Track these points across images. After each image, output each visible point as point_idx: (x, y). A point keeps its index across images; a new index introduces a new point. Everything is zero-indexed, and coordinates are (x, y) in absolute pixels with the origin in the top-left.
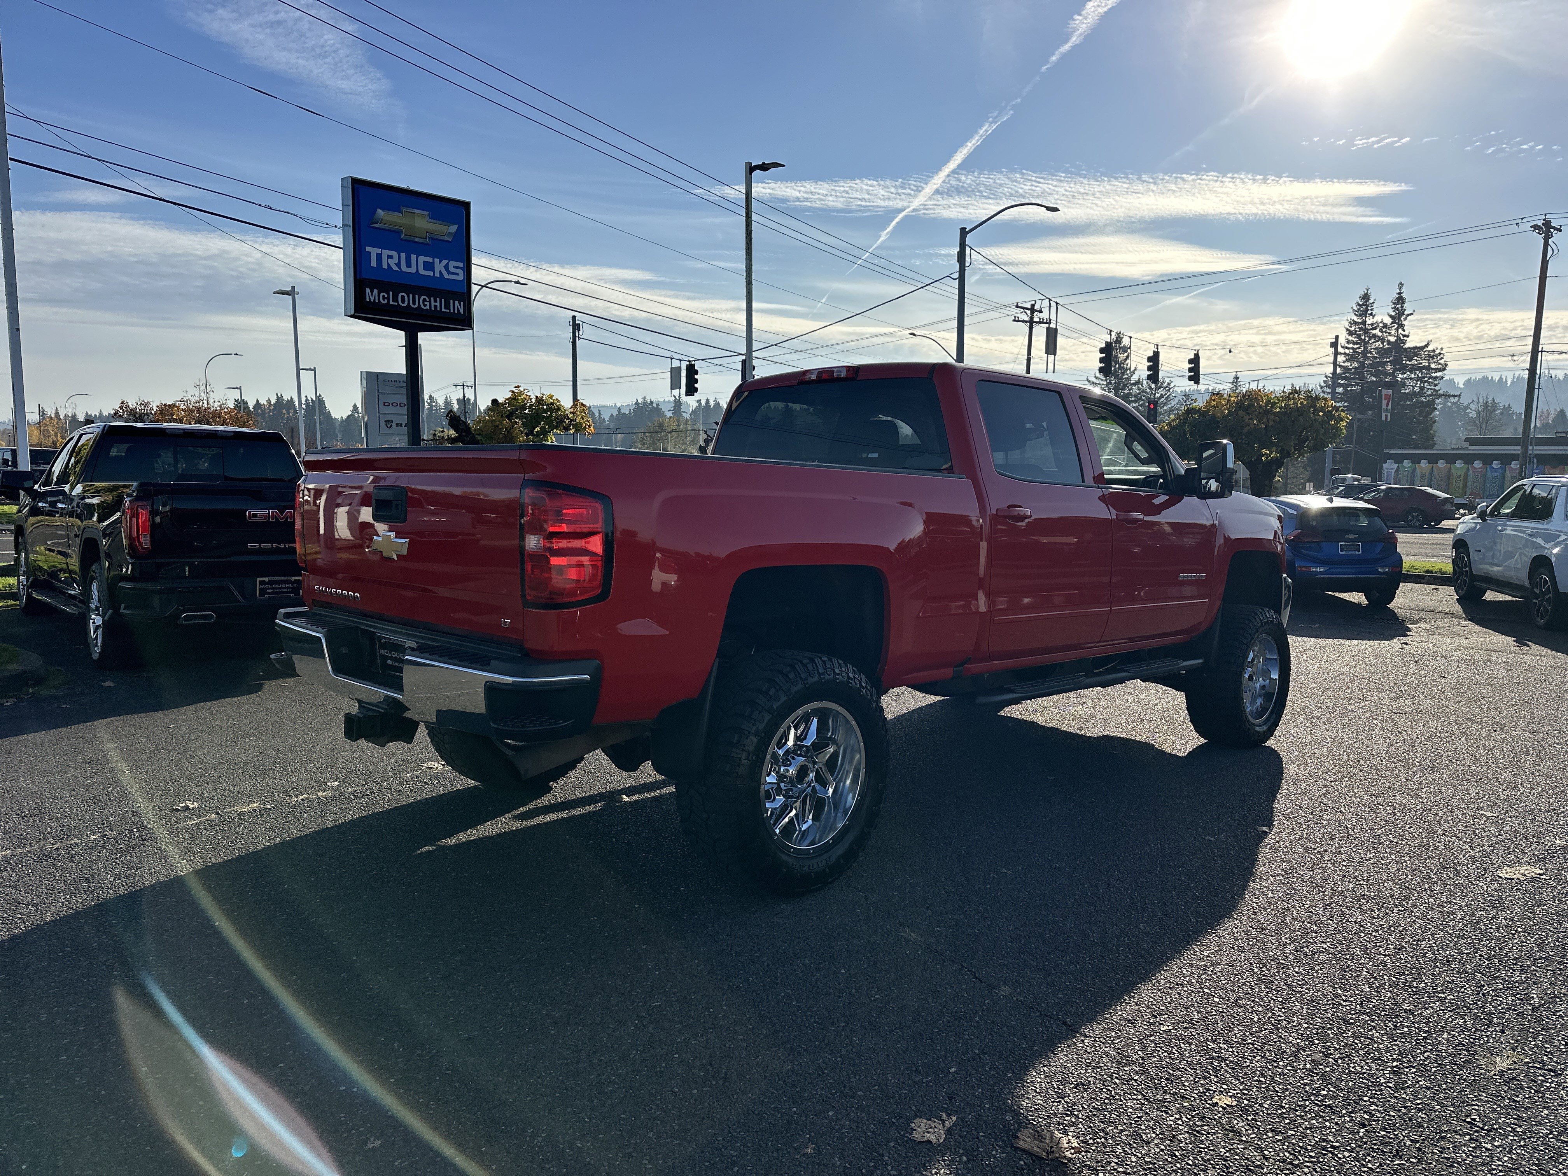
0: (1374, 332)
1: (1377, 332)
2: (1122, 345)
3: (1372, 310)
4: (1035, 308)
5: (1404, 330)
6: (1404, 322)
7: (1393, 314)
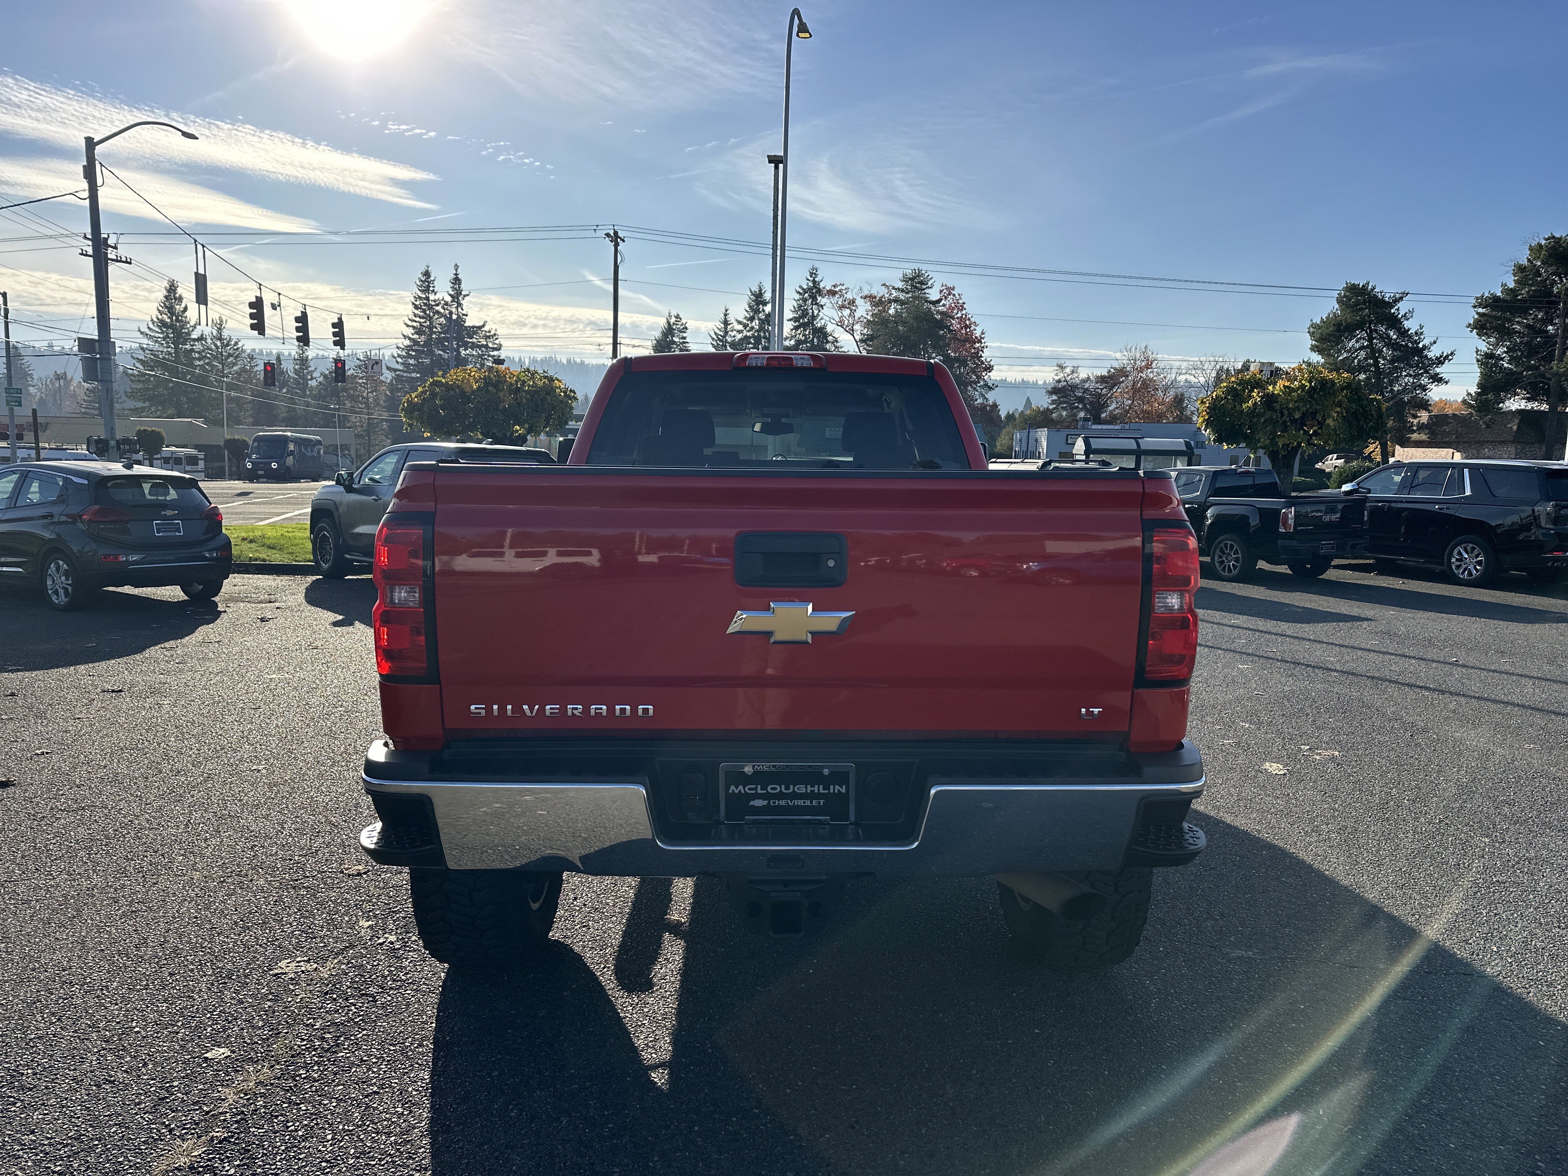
0: (437, 308)
1: (439, 308)
2: (177, 295)
3: (433, 287)
4: (109, 242)
5: (462, 309)
6: (462, 302)
7: (452, 293)
